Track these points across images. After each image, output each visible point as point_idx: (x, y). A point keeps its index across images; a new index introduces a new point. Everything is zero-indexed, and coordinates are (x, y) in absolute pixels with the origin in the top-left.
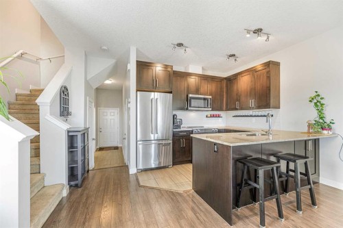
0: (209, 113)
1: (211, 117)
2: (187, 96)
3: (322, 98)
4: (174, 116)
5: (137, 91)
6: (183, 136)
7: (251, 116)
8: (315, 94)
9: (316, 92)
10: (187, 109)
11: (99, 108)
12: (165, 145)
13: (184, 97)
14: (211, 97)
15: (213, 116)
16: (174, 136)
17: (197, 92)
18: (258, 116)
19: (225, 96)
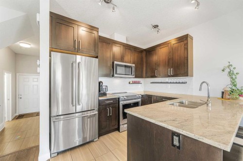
0: (132, 80)
1: (133, 83)
2: (113, 63)
3: (234, 68)
4: (99, 83)
5: (51, 51)
6: (109, 104)
7: (167, 83)
8: (228, 64)
9: (229, 62)
10: (113, 76)
11: (18, 74)
12: (90, 117)
13: (110, 63)
14: (134, 65)
15: (134, 83)
16: (99, 105)
17: (122, 60)
18: (173, 83)
19: (144, 65)
